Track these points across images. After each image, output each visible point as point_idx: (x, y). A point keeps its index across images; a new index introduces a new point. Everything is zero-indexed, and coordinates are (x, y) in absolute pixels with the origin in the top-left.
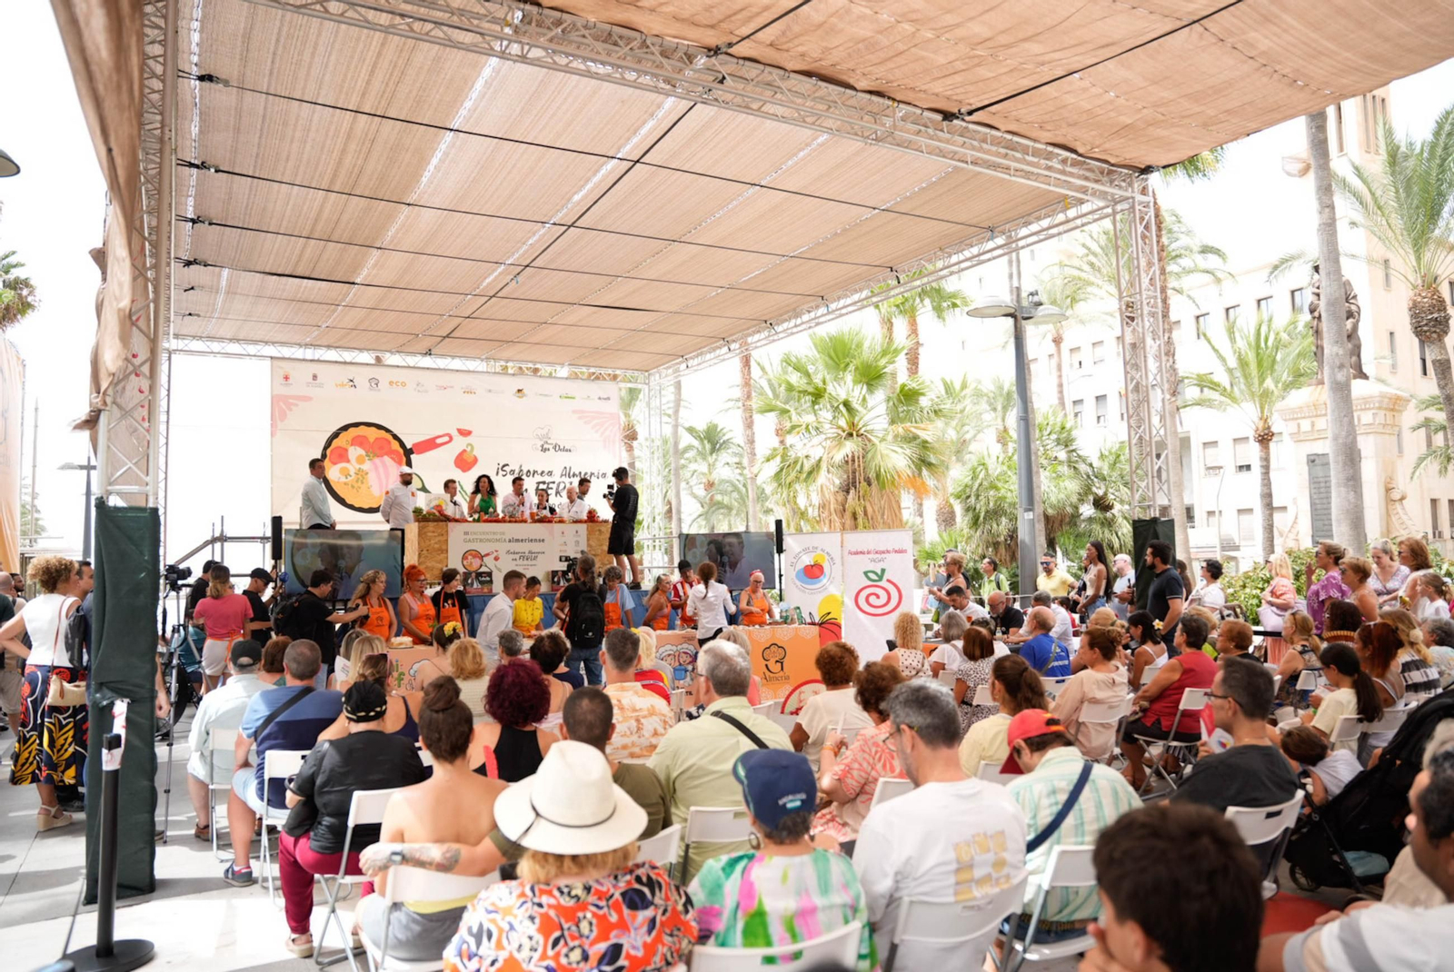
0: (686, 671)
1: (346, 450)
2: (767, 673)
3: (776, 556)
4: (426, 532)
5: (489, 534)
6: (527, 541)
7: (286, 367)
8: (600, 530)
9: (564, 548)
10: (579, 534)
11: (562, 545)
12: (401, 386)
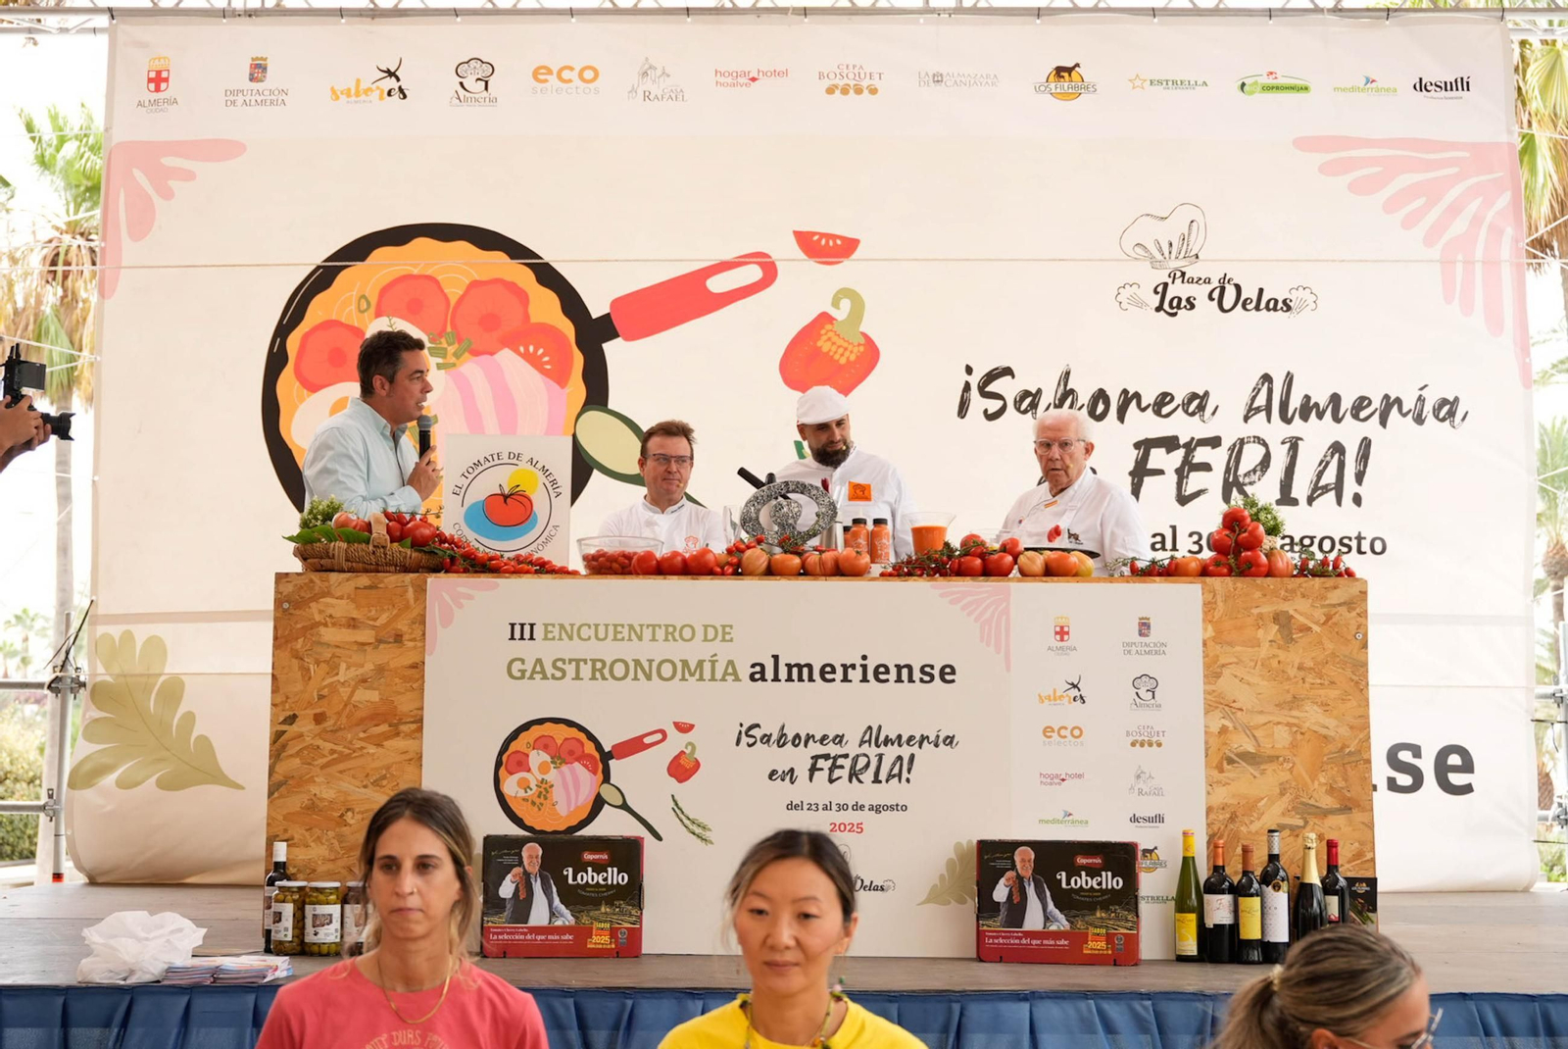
4: (318, 624)
5: (647, 634)
6: (855, 675)
7: (162, 38)
8: (1282, 620)
9: (1070, 714)
10: (1155, 635)
11: (1054, 698)
12: (577, 81)
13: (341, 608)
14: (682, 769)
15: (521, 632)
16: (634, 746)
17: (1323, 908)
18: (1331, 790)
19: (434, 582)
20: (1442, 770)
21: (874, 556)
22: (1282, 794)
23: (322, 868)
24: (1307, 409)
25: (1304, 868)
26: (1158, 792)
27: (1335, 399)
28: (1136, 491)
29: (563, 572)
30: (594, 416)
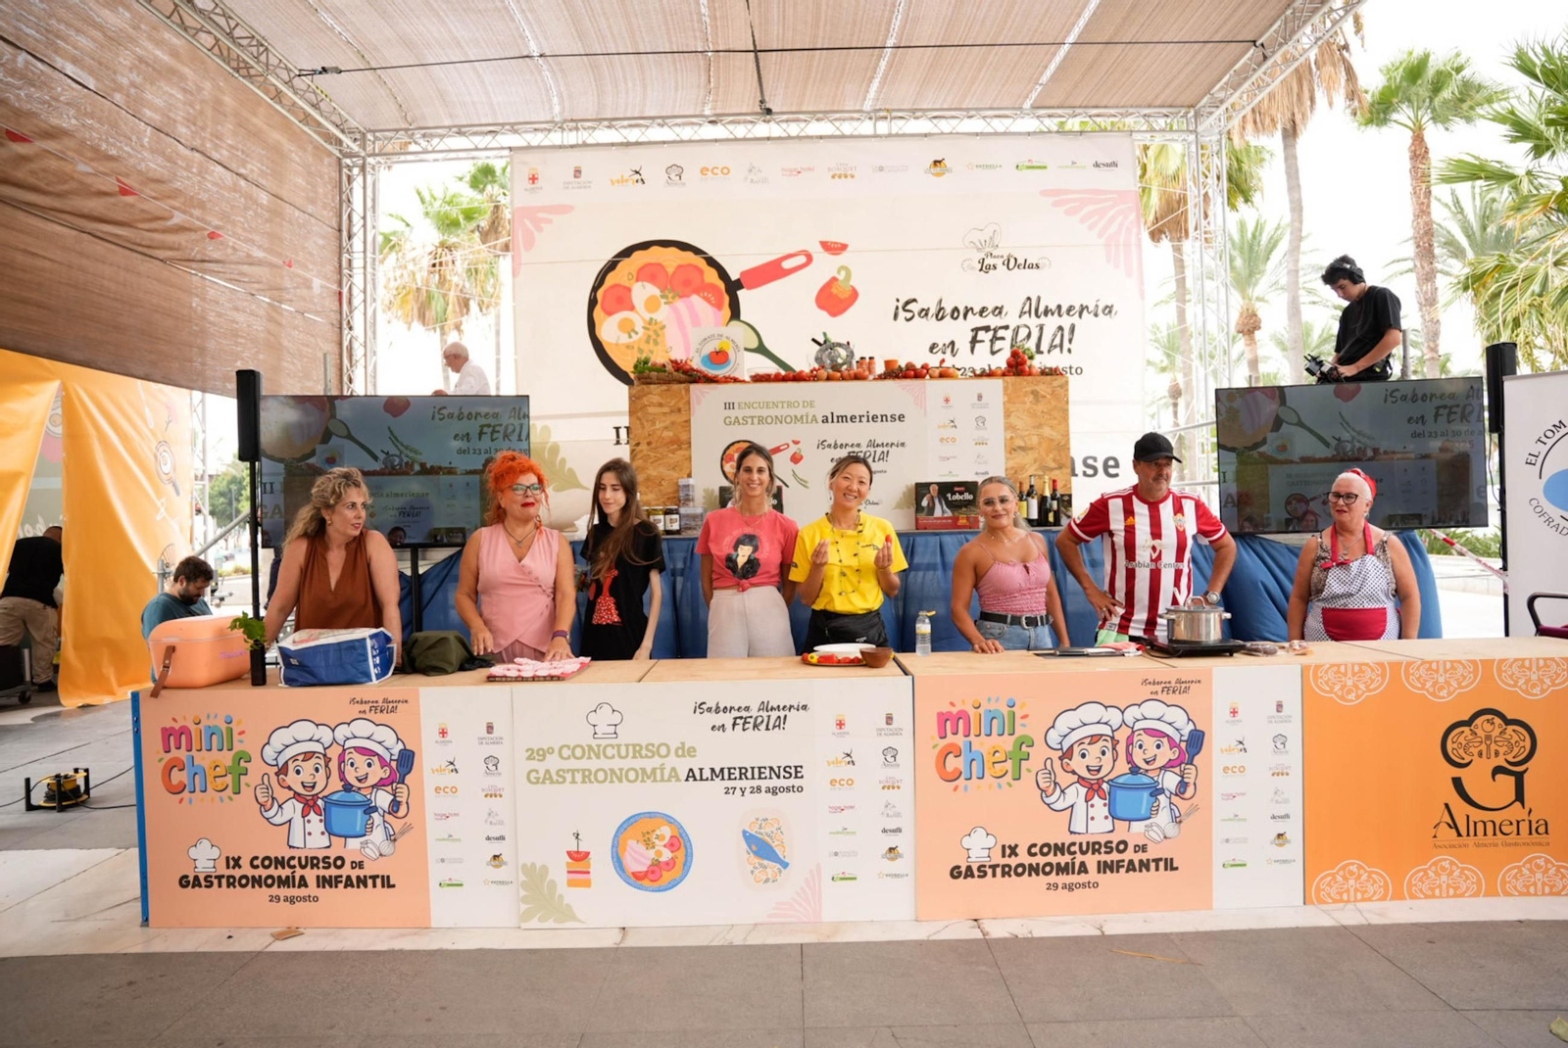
0: (1156, 791)
1: (629, 290)
2: (1460, 808)
3: (1490, 441)
4: (645, 406)
5: (780, 405)
6: (864, 419)
7: (533, 160)
8: (1035, 393)
9: (950, 432)
10: (984, 400)
11: (944, 426)
12: (720, 175)
13: (655, 399)
14: (796, 459)
15: (729, 406)
16: (777, 450)
17: (1051, 505)
18: (1054, 460)
19: (693, 387)
20: (1106, 467)
21: (870, 372)
22: (1035, 462)
23: (653, 503)
24: (1046, 312)
25: (1043, 490)
26: (986, 463)
27: (1059, 307)
28: (972, 351)
29: (743, 381)
30: (734, 323)
